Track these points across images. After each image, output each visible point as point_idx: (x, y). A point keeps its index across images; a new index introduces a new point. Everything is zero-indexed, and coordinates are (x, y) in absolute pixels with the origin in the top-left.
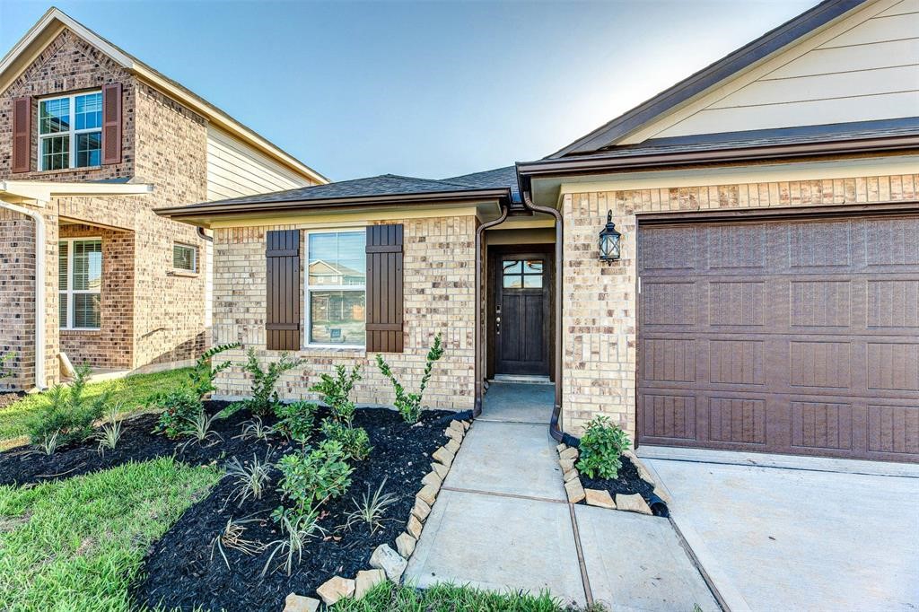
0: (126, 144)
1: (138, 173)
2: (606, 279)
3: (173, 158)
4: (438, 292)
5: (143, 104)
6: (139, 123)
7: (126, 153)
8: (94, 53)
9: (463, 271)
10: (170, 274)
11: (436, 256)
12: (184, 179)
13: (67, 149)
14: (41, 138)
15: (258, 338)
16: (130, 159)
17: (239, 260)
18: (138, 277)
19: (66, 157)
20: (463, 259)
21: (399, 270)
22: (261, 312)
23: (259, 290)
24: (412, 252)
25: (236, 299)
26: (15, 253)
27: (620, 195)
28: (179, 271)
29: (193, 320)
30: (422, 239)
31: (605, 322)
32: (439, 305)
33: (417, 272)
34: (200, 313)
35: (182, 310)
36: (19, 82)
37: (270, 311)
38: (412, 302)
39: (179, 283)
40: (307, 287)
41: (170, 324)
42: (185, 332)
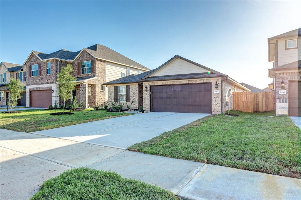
0: (94, 70)
1: (96, 74)
2: (147, 93)
3: (101, 70)
4: (134, 94)
5: (97, 62)
6: (96, 66)
7: (94, 71)
8: (90, 54)
9: (136, 91)
10: (100, 91)
11: (134, 89)
12: (102, 74)
13: (85, 70)
14: (81, 68)
15: (113, 101)
16: (95, 72)
17: (111, 90)
18: (96, 92)
19: (85, 72)
20: (137, 90)
21: (130, 91)
22: (114, 97)
23: (113, 94)
24: (131, 89)
25: (111, 95)
26: (84, 89)
27: (148, 83)
28: (102, 91)
29: (104, 100)
30: (132, 87)
31: (147, 97)
32: (134, 96)
33: (132, 91)
34: (105, 98)
35: (102, 98)
36: (78, 59)
37: (115, 97)
38: (131, 95)
39: (101, 93)
40: (119, 94)
41: (100, 100)
42: (103, 102)
